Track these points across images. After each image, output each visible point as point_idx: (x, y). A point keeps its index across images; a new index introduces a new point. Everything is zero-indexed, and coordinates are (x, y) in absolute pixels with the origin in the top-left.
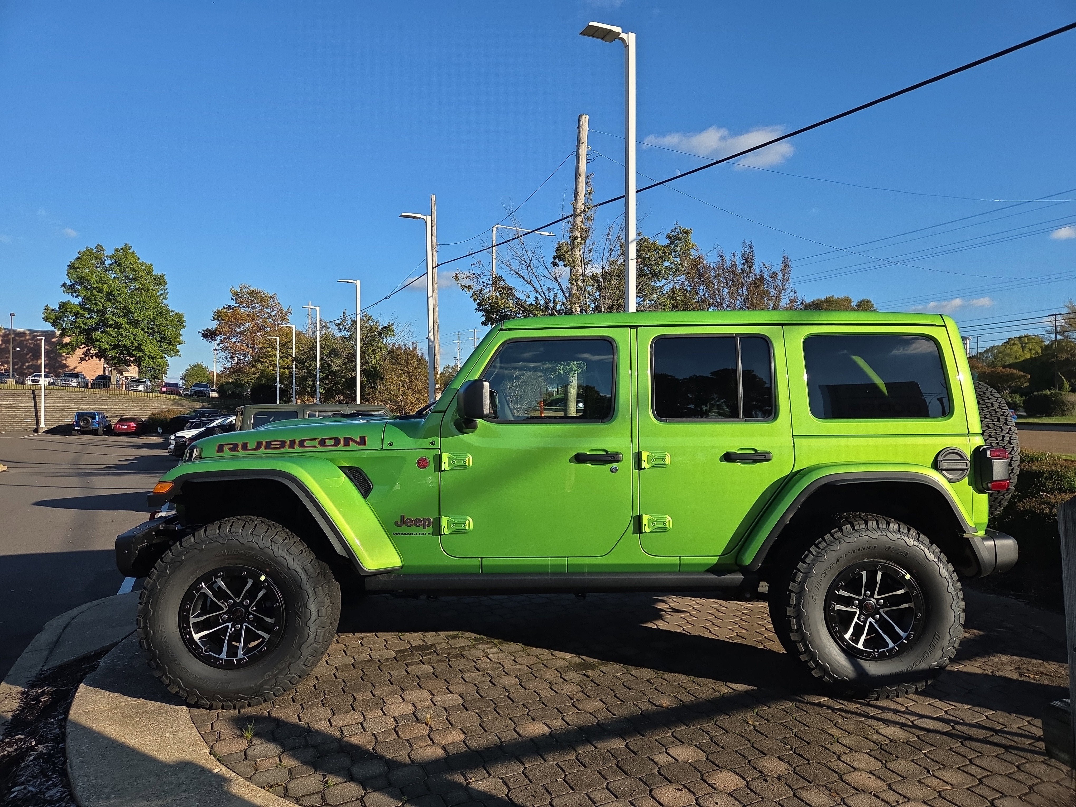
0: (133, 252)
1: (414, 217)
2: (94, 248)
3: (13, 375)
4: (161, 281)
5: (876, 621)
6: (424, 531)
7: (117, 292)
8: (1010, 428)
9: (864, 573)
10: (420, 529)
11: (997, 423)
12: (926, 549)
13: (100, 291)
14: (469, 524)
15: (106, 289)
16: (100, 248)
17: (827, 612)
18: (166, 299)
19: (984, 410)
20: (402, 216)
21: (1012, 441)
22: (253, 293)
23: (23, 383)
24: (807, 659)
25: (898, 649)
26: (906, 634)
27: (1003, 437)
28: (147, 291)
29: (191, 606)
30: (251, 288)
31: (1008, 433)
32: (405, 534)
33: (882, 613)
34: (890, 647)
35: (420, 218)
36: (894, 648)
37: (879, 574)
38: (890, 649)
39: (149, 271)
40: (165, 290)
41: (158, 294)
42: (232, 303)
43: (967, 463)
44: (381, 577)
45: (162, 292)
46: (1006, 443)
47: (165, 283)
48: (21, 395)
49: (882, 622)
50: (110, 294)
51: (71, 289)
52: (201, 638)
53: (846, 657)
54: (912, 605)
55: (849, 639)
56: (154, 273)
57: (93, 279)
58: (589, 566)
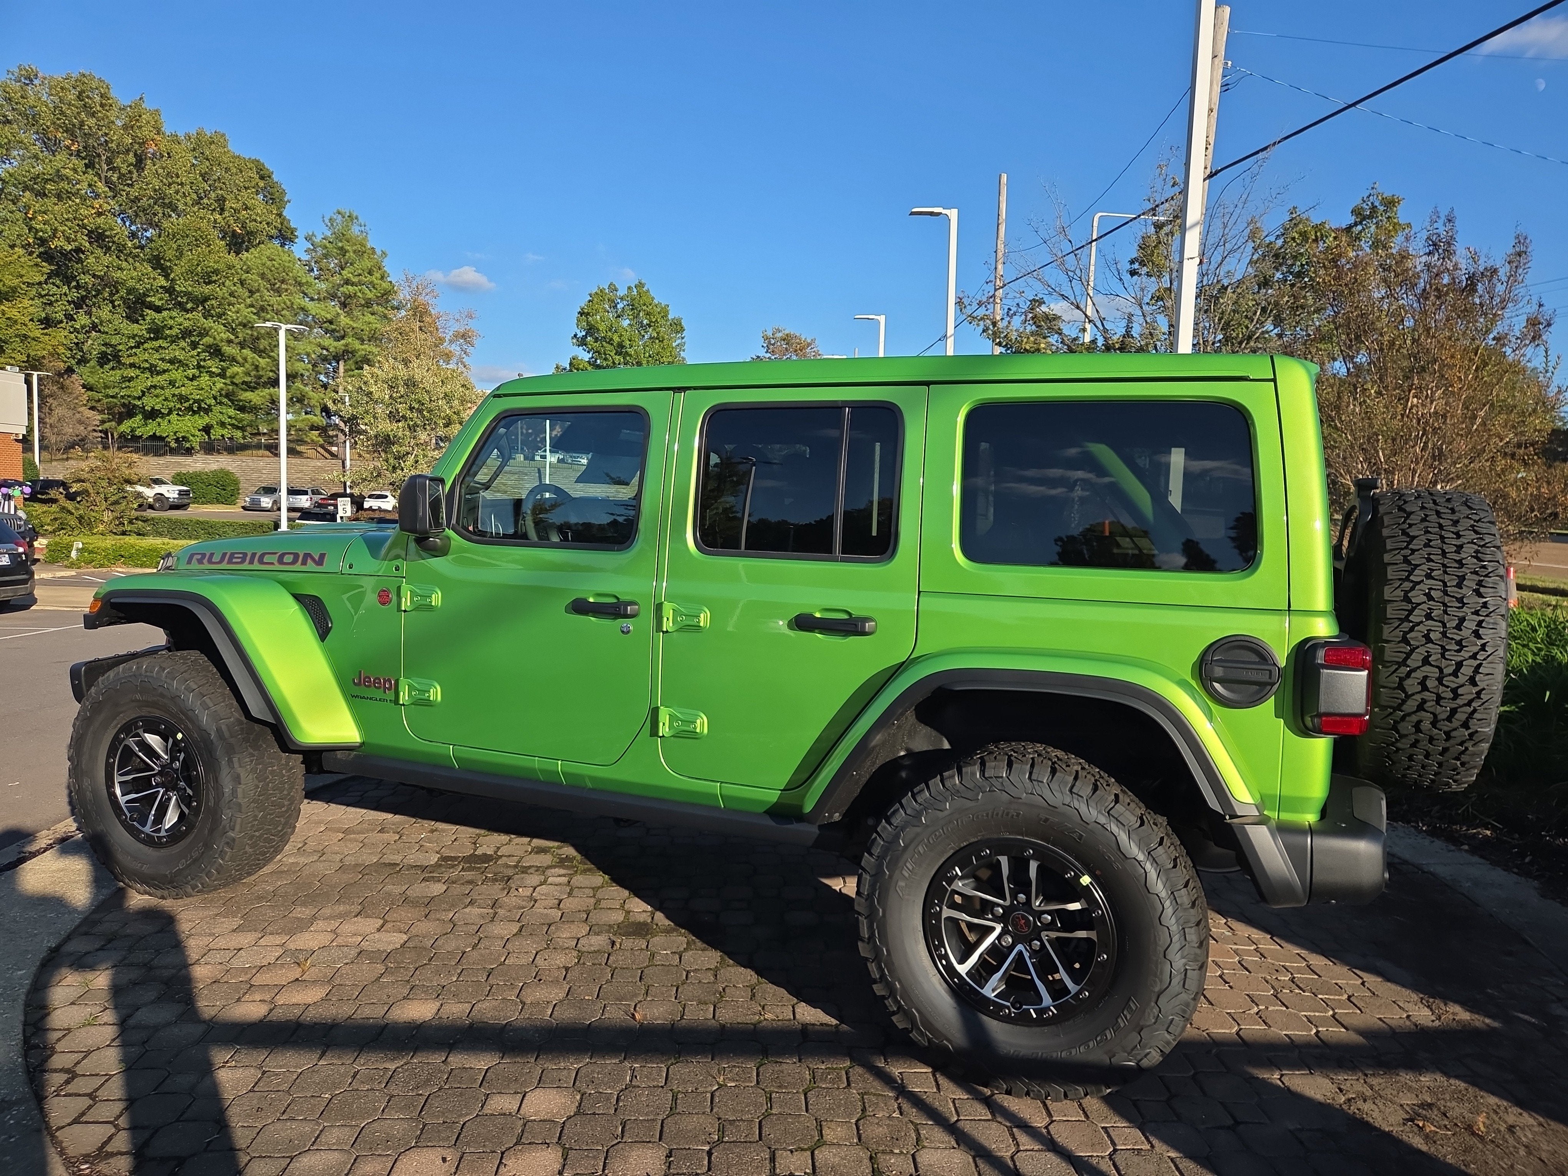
0: (648, 291)
1: (931, 214)
2: (606, 287)
3: (522, 449)
4: (677, 327)
5: (1034, 953)
6: (383, 696)
7: (628, 342)
8: (1485, 603)
9: (1004, 860)
10: (379, 694)
11: (1456, 589)
12: (1122, 833)
13: (610, 342)
14: (436, 693)
15: (616, 339)
16: (613, 288)
17: (927, 918)
18: (684, 351)
19: (1433, 561)
20: (912, 214)
21: (1481, 631)
22: (787, 339)
23: (533, 459)
24: (883, 993)
25: (1055, 1012)
26: (1078, 988)
27: (1462, 620)
28: (662, 341)
29: (114, 761)
30: (787, 332)
31: (1476, 613)
32: (364, 698)
33: (1045, 939)
34: (1044, 1004)
35: (940, 213)
36: (1048, 1009)
37: (1033, 866)
38: (1042, 1009)
39: (664, 313)
40: (683, 338)
41: (674, 345)
42: (762, 353)
43: (1270, 671)
44: (339, 754)
45: (678, 341)
46: (1466, 633)
47: (682, 330)
48: (526, 475)
49: (1041, 955)
50: (621, 345)
51: (582, 342)
52: (127, 802)
53: (955, 1005)
54: (1093, 935)
55: (967, 974)
56: (670, 317)
57: (602, 327)
58: (593, 779)
